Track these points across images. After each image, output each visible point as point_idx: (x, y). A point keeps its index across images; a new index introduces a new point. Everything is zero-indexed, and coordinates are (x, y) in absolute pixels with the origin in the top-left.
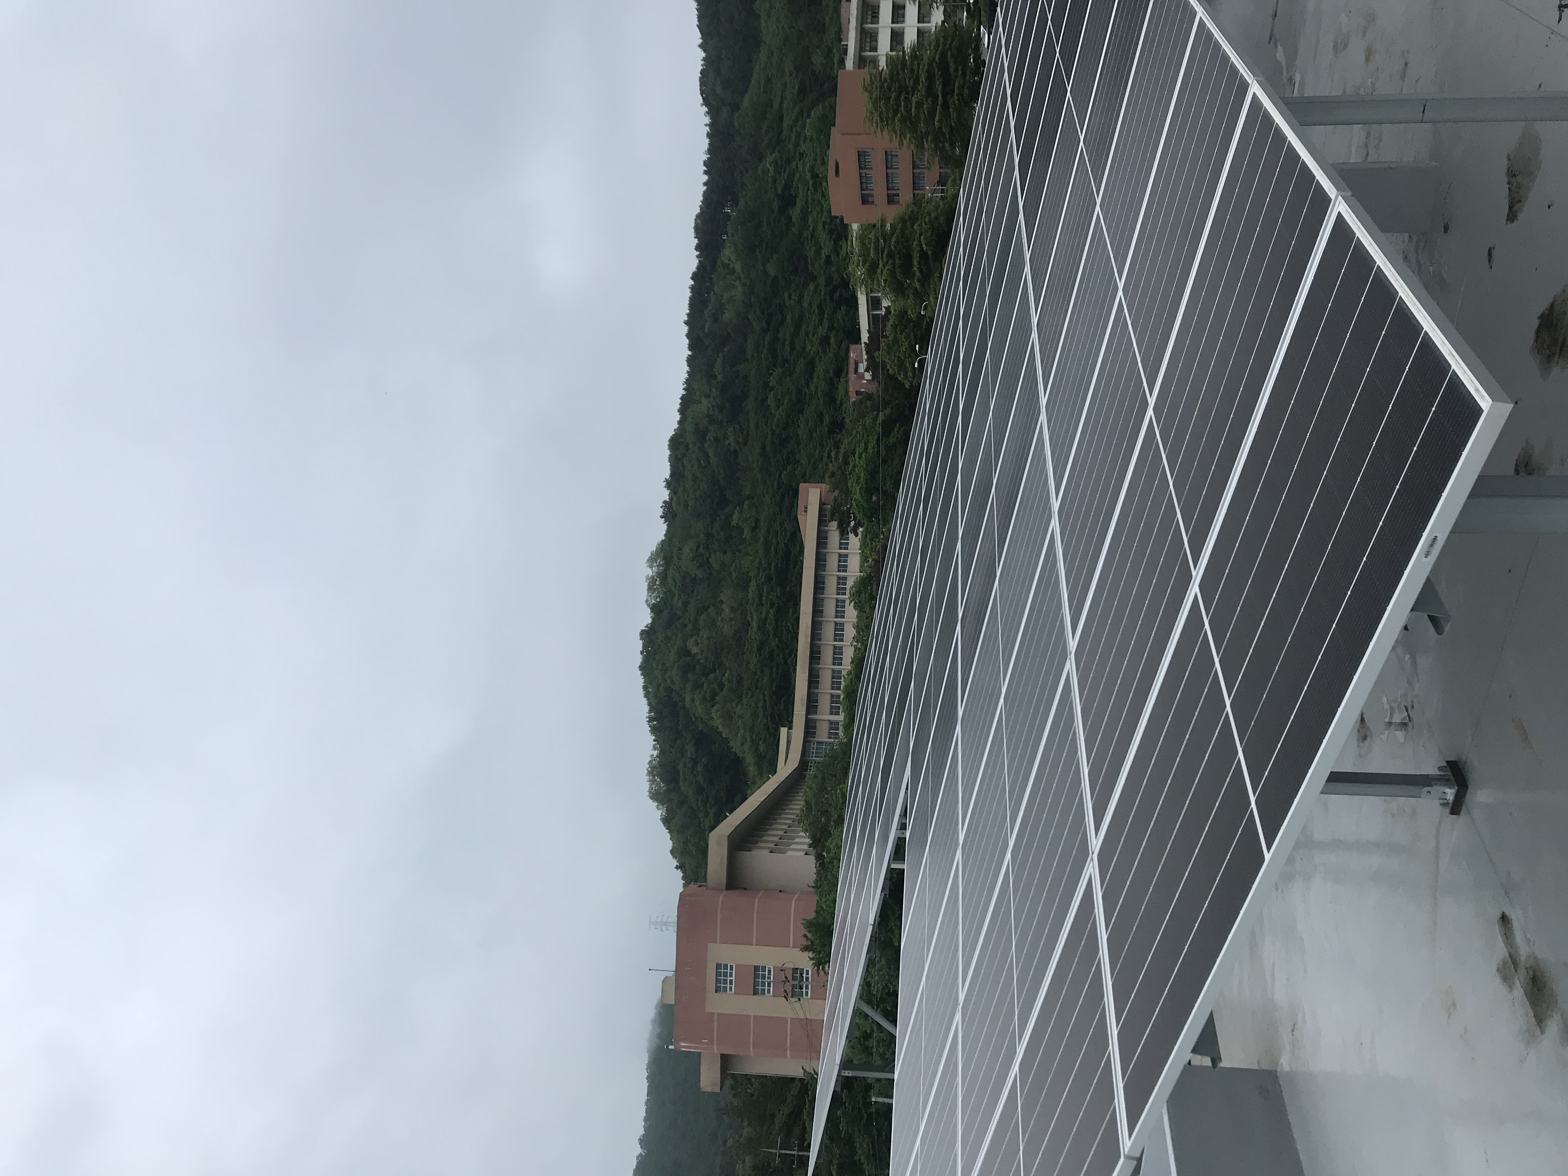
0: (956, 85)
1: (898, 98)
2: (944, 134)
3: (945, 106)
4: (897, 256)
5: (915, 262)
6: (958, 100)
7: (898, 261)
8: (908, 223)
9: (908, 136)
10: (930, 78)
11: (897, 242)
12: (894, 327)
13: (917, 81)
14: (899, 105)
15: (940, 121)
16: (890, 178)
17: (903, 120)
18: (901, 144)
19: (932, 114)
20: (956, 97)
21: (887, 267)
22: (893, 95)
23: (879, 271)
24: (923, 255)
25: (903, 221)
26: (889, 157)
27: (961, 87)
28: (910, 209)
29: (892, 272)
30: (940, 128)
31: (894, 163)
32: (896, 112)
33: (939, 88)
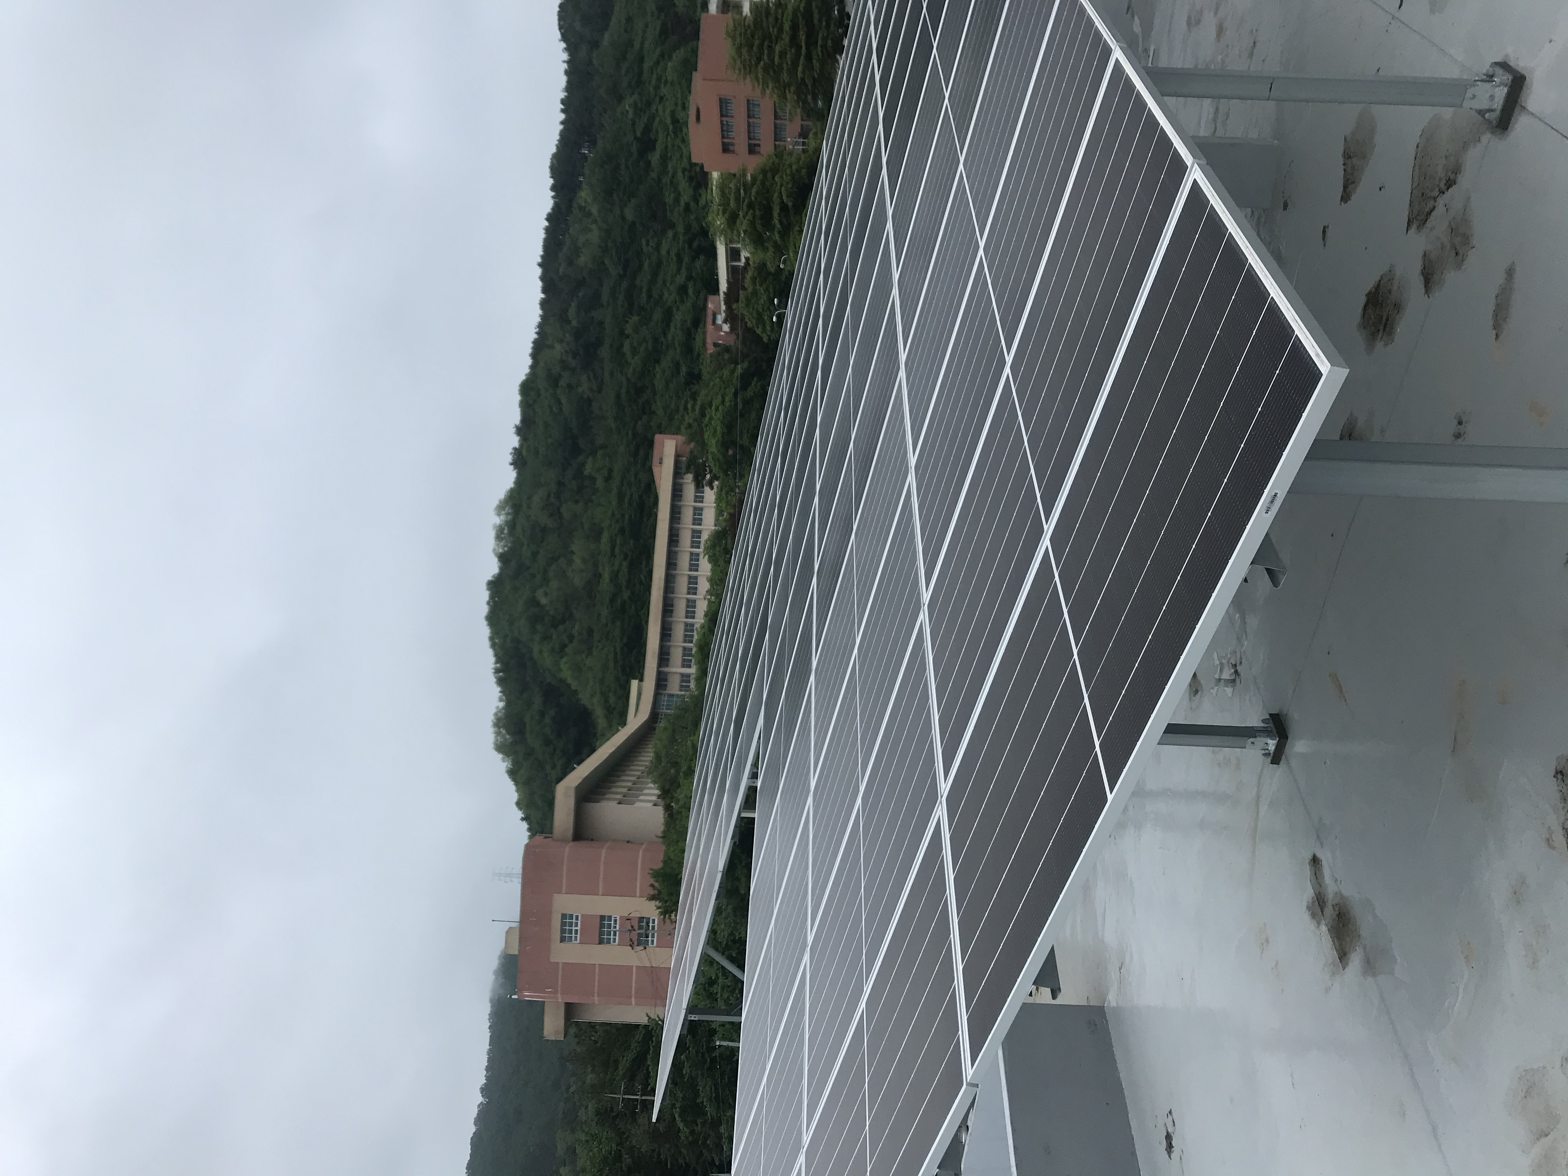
0: (820, 36)
1: (761, 45)
2: (806, 85)
3: (809, 57)
4: (757, 207)
5: (776, 214)
6: (822, 52)
7: (758, 213)
8: (769, 175)
9: (770, 85)
10: (795, 27)
11: (757, 193)
12: (754, 279)
13: (781, 30)
14: (762, 53)
15: (803, 72)
16: (752, 128)
17: (766, 70)
18: (763, 93)
19: (795, 64)
20: (819, 49)
21: (747, 218)
22: (757, 42)
23: (738, 221)
24: (784, 208)
25: (764, 172)
26: (751, 107)
27: (825, 39)
28: (771, 161)
29: (752, 223)
30: (803, 79)
31: (755, 113)
32: (759, 59)
33: (802, 37)
